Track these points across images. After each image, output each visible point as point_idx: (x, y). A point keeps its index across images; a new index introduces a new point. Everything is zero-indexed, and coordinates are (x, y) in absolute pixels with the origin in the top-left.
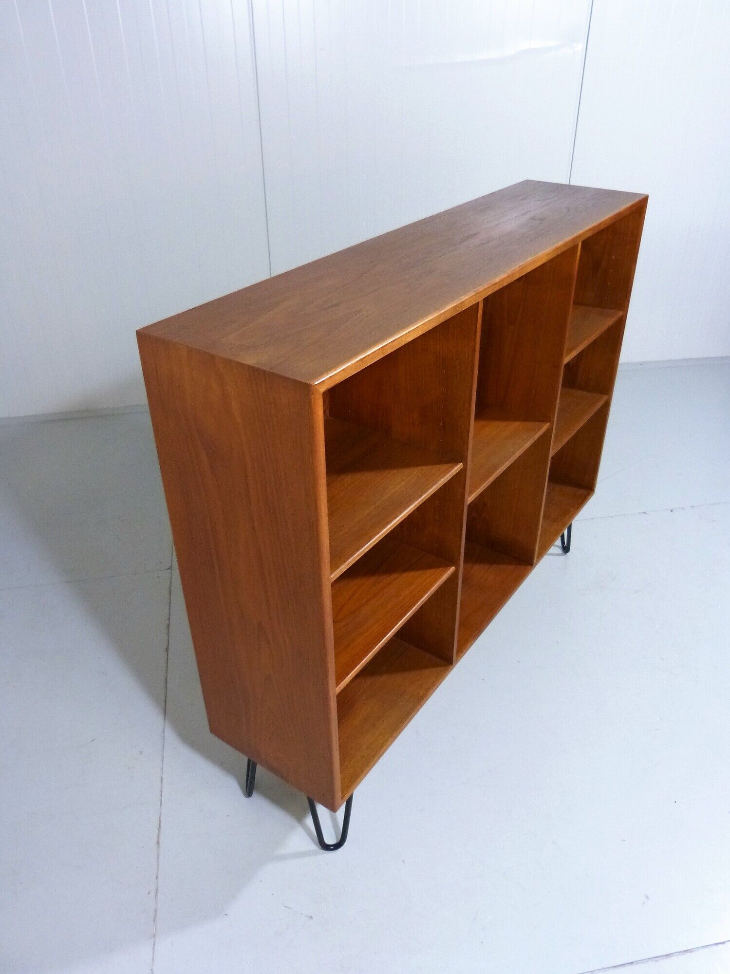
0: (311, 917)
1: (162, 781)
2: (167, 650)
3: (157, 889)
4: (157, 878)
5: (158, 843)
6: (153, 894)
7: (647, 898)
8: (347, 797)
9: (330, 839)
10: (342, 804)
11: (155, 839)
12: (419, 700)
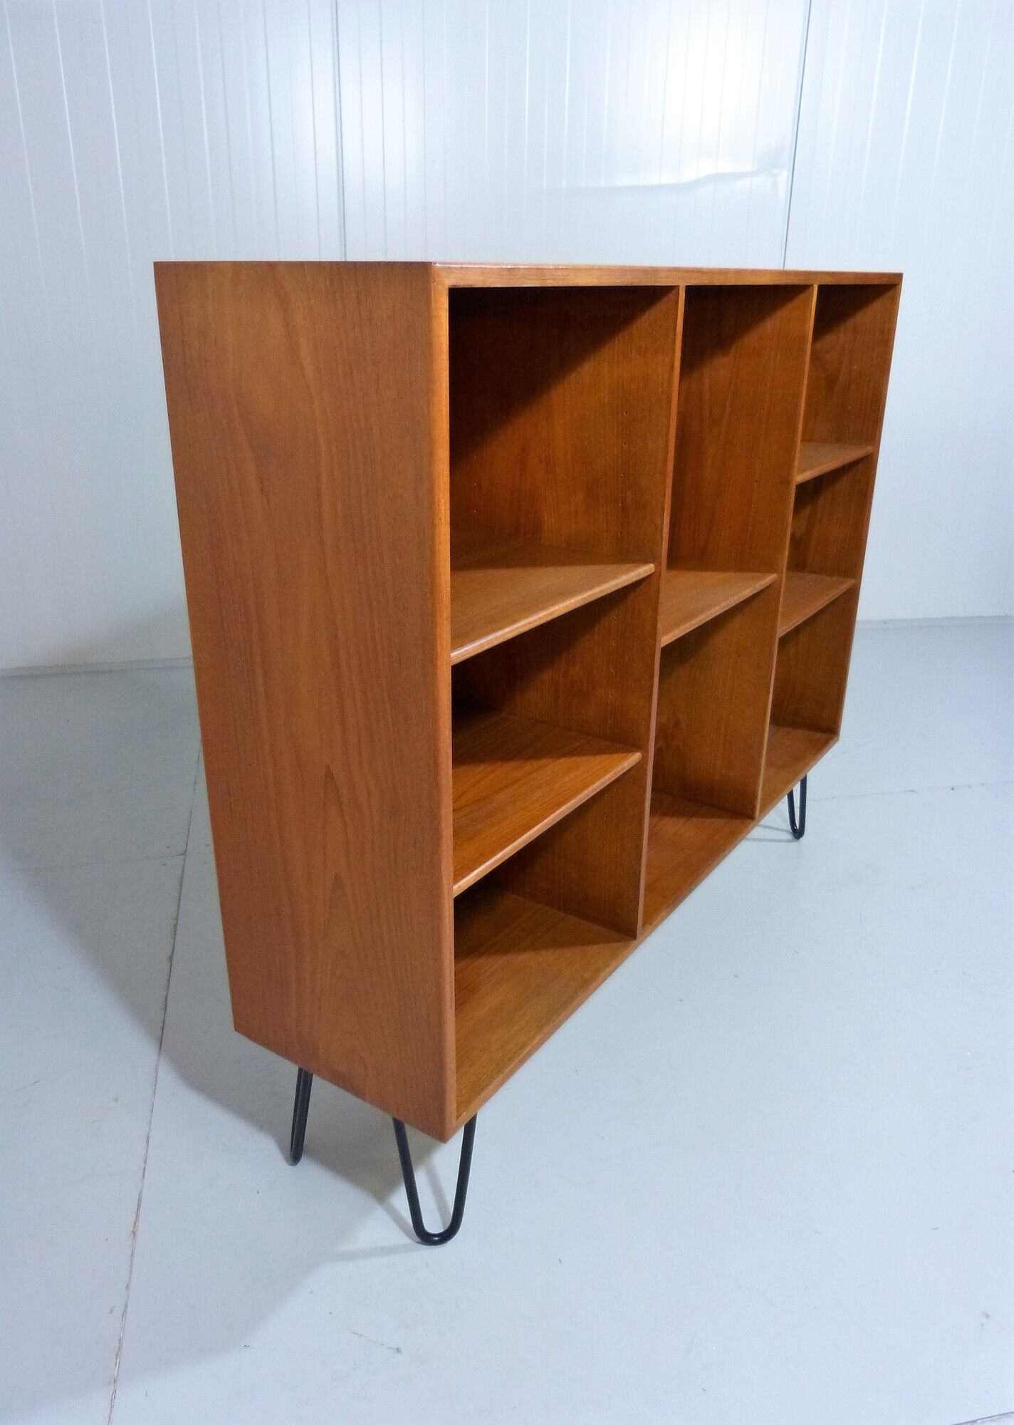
0: (398, 1350)
1: (148, 1142)
2: (171, 958)
3: (126, 1305)
4: (128, 1287)
5: (134, 1233)
6: (118, 1313)
7: (987, 1316)
8: (466, 1117)
9: (433, 1225)
10: (457, 1128)
11: (131, 1229)
12: (585, 984)
